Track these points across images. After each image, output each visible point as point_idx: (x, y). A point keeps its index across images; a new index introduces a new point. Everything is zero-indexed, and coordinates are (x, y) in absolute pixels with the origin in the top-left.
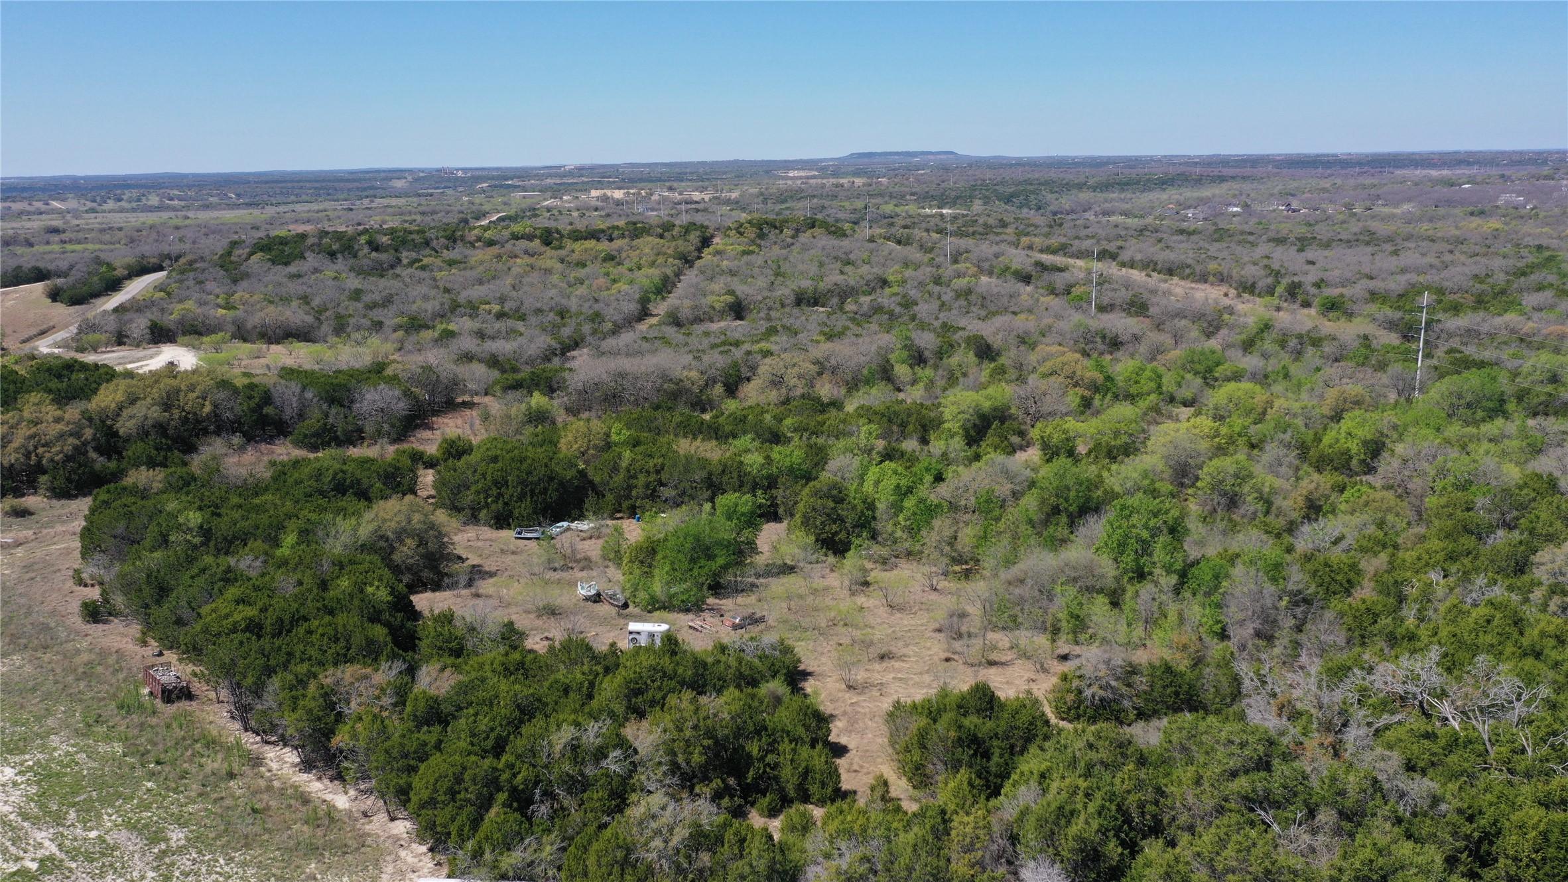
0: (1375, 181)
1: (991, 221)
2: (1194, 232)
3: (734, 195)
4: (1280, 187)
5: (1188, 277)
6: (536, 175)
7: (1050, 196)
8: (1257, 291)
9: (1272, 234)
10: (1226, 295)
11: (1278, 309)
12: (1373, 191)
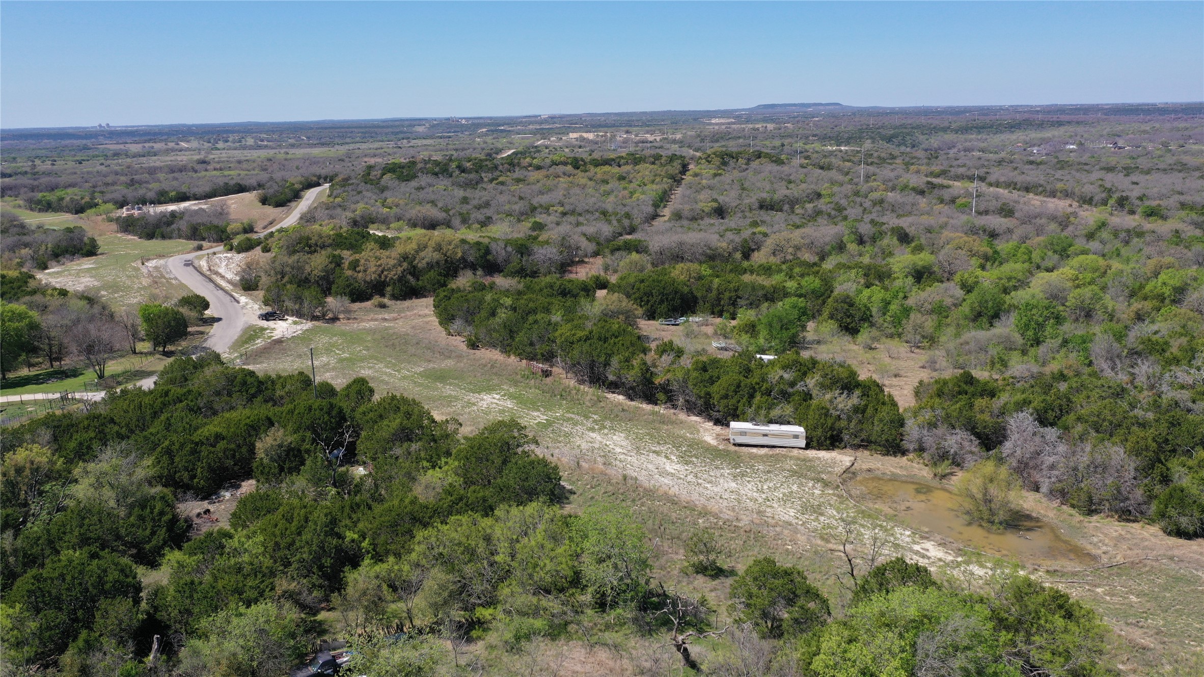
0: (1188, 125)
1: (883, 155)
2: (1041, 163)
3: (678, 136)
4: (1108, 130)
5: (1041, 193)
6: (521, 122)
7: (921, 137)
8: (1094, 203)
9: (1102, 165)
10: (1071, 206)
11: (1111, 214)
12: (1186, 133)
